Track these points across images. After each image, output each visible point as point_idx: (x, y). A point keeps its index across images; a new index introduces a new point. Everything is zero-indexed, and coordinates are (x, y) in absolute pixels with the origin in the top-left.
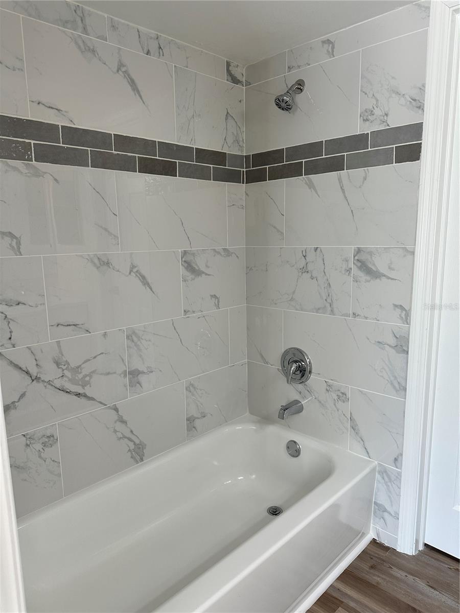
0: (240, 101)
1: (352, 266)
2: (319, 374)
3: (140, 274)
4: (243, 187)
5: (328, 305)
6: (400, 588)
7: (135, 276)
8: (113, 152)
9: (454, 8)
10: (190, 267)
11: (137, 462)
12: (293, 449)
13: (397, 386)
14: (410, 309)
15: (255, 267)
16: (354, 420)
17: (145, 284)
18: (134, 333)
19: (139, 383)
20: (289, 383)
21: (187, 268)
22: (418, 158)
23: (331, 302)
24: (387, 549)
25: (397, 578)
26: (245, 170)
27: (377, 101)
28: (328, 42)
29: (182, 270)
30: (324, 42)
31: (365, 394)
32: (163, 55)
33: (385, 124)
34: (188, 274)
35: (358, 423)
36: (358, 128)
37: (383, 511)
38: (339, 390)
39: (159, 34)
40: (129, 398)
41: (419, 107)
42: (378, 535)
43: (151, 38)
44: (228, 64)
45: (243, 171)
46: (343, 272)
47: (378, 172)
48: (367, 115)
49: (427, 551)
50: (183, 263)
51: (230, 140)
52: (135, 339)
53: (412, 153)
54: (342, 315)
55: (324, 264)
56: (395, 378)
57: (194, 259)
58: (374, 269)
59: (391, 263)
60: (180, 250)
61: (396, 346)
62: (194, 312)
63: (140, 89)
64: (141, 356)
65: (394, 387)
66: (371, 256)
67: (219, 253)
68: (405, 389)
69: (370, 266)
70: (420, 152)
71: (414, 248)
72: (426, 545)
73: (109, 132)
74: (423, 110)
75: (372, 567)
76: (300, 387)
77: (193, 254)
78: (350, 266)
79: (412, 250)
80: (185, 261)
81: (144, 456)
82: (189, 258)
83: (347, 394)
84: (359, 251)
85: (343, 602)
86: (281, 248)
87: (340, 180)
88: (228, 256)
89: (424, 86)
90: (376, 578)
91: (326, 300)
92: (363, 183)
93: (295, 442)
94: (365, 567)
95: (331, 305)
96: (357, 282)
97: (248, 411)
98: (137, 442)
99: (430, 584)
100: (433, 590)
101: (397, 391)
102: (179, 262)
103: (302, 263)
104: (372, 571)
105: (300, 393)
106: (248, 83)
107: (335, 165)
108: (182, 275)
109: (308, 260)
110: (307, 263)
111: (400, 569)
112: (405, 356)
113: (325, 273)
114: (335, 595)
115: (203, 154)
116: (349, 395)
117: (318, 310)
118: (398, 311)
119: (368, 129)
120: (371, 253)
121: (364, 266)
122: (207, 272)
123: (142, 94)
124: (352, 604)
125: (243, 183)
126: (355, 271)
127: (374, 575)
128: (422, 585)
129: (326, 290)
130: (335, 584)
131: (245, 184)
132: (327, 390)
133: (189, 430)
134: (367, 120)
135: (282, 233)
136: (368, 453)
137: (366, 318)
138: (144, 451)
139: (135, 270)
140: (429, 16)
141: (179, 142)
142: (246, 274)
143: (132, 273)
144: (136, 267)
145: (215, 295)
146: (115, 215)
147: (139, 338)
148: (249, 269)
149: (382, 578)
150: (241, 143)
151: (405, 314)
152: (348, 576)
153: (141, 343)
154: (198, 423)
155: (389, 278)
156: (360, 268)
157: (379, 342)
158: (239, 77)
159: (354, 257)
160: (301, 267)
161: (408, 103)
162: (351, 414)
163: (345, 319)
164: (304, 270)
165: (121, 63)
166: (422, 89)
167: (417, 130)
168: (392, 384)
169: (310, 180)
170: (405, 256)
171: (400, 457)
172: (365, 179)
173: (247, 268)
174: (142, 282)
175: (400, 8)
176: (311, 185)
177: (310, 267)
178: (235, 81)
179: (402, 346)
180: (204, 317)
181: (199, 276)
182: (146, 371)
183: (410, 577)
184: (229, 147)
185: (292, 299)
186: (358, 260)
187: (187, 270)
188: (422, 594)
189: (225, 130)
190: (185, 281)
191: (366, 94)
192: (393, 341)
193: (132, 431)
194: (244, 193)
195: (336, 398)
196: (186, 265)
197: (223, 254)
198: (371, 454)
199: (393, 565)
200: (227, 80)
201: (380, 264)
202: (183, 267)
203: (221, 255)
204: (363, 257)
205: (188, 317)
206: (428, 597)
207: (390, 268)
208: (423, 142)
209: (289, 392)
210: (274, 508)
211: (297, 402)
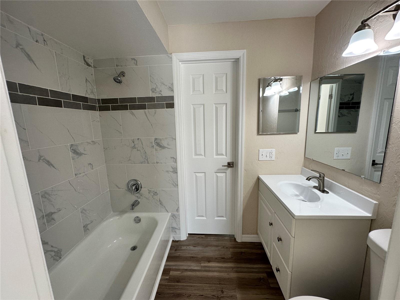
0: (92, 75)
1: (154, 145)
2: (145, 187)
3: (45, 160)
4: (97, 113)
5: (146, 160)
6: (186, 252)
7: (42, 161)
8: (19, 93)
9: (180, 60)
10: (75, 152)
11: (58, 261)
12: (138, 220)
13: (175, 184)
14: (176, 158)
15: (108, 148)
16: (161, 201)
17: (50, 165)
18: (46, 193)
19: (53, 219)
20: (133, 194)
21: (74, 153)
22: (173, 107)
23: (147, 159)
24: (178, 241)
25: (184, 250)
26: (98, 105)
27: (157, 86)
28: (134, 59)
29: (71, 154)
30: (132, 59)
31: (164, 191)
32: (47, 45)
33: (160, 94)
34: (74, 155)
35: (162, 202)
36: (151, 95)
37: (175, 229)
38: (154, 192)
39: (43, 33)
40: (47, 229)
41: (172, 90)
42: (174, 238)
43: (38, 34)
44: (84, 57)
45: (97, 106)
46: (151, 147)
47: (160, 111)
48: (153, 90)
49: (189, 235)
50: (71, 150)
51: (89, 91)
52: (47, 196)
53: (171, 106)
54: (152, 163)
55: (143, 145)
56: (174, 182)
57: (77, 148)
58: (162, 145)
59: (168, 143)
60: (69, 144)
61: (173, 171)
62: (80, 174)
63: (34, 60)
64: (52, 204)
65: (174, 185)
66: (161, 141)
67: (90, 143)
68: (178, 185)
69: (161, 144)
70: (174, 105)
71: (176, 138)
72: (188, 234)
73: (15, 82)
74: (173, 91)
75: (176, 250)
76: (137, 195)
77: (77, 146)
78: (153, 145)
79: (175, 138)
80: (72, 150)
81: (61, 255)
82: (74, 148)
83: (157, 192)
84: (156, 139)
85: (171, 269)
86: (121, 139)
87: (145, 113)
88: (94, 144)
89: (173, 83)
90: (178, 254)
91: (145, 158)
92: (155, 114)
93: (138, 217)
94: (173, 251)
95: (147, 160)
96: (156, 150)
97: (112, 211)
98: (56, 250)
99: (194, 246)
100: (195, 248)
101: (175, 186)
102: (69, 150)
103: (133, 144)
104: (176, 252)
105: (137, 197)
106: (95, 67)
107: (143, 107)
108: (72, 156)
109: (135, 143)
110: (135, 145)
111: (184, 246)
112: (176, 174)
113: (143, 148)
114: (167, 268)
115: (75, 97)
116: (158, 192)
117: (142, 163)
118: (173, 159)
119: (154, 95)
120: (161, 140)
121: (158, 145)
122: (85, 153)
123: (35, 62)
124: (174, 267)
125: (97, 111)
126: (155, 146)
127: (177, 253)
128: (192, 248)
129: (144, 155)
130: (166, 264)
131: (98, 112)
132: (149, 193)
133: (85, 231)
134: (154, 92)
135: (121, 133)
136: (167, 211)
137: (162, 163)
138: (61, 253)
139: (42, 158)
140: (172, 61)
141: (62, 91)
142: (104, 151)
143: (40, 160)
144: (42, 157)
145: (90, 163)
146: (24, 129)
147: (49, 195)
148: (105, 149)
149: (180, 252)
150: (94, 93)
151: (175, 160)
152: (169, 258)
153: (51, 197)
154: (89, 227)
155: (168, 148)
156: (157, 145)
157: (167, 171)
158: (90, 63)
159: (154, 141)
160: (132, 146)
161: (168, 88)
162: (159, 199)
163: (154, 165)
164: (134, 147)
165: (18, 43)
166: (172, 84)
167: (172, 98)
168: (173, 185)
169: (132, 112)
170: (172, 140)
171: (178, 209)
172: (155, 113)
173: (104, 148)
174: (48, 164)
175: (162, 55)
176: (133, 114)
177: (136, 146)
178: (88, 65)
179: (175, 171)
180: (86, 175)
181: (81, 155)
182: (56, 211)
183: (188, 247)
184: (89, 95)
185: (129, 160)
186: (156, 143)
187: (74, 154)
188: (192, 250)
189: (86, 87)
190: (73, 159)
191: (152, 82)
192: (172, 170)
193: (52, 246)
194: (99, 116)
195: (153, 195)
196: (73, 151)
197: (92, 143)
198: (168, 211)
199: (182, 246)
200: (84, 64)
201: (164, 143)
202: (71, 153)
203: (91, 144)
204: (158, 141)
205: (77, 177)
206: (195, 250)
207: (168, 145)
208: (174, 102)
209: (133, 198)
210: (133, 247)
211: (136, 201)
